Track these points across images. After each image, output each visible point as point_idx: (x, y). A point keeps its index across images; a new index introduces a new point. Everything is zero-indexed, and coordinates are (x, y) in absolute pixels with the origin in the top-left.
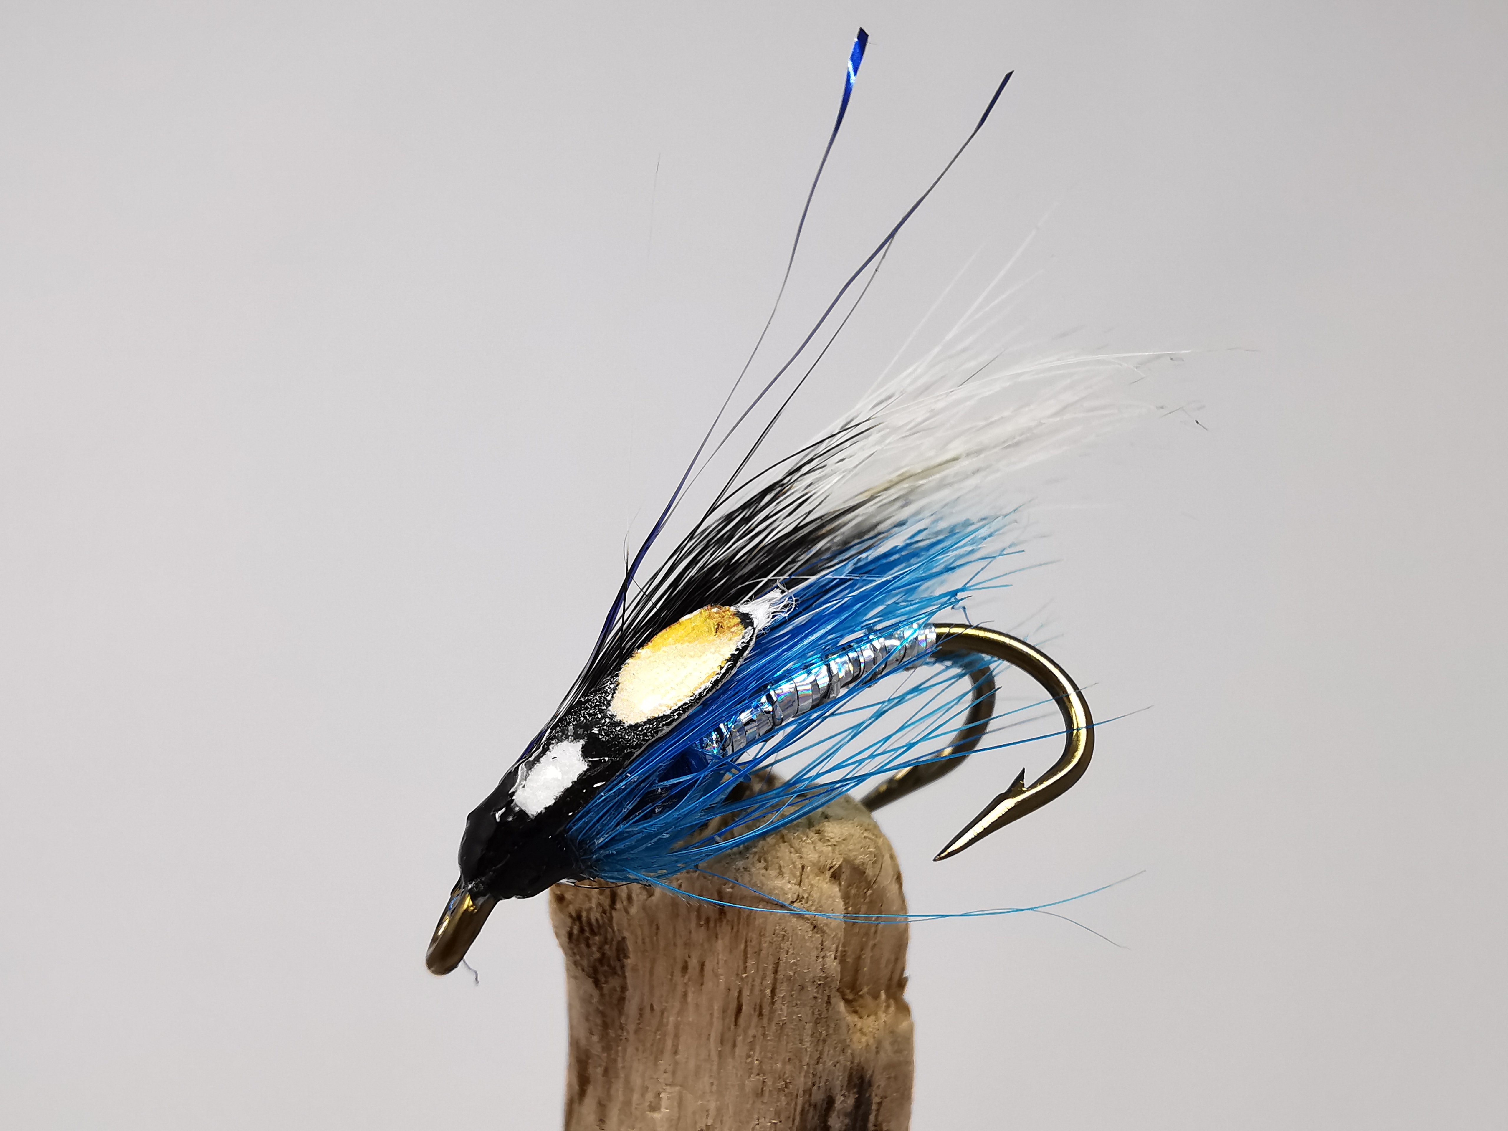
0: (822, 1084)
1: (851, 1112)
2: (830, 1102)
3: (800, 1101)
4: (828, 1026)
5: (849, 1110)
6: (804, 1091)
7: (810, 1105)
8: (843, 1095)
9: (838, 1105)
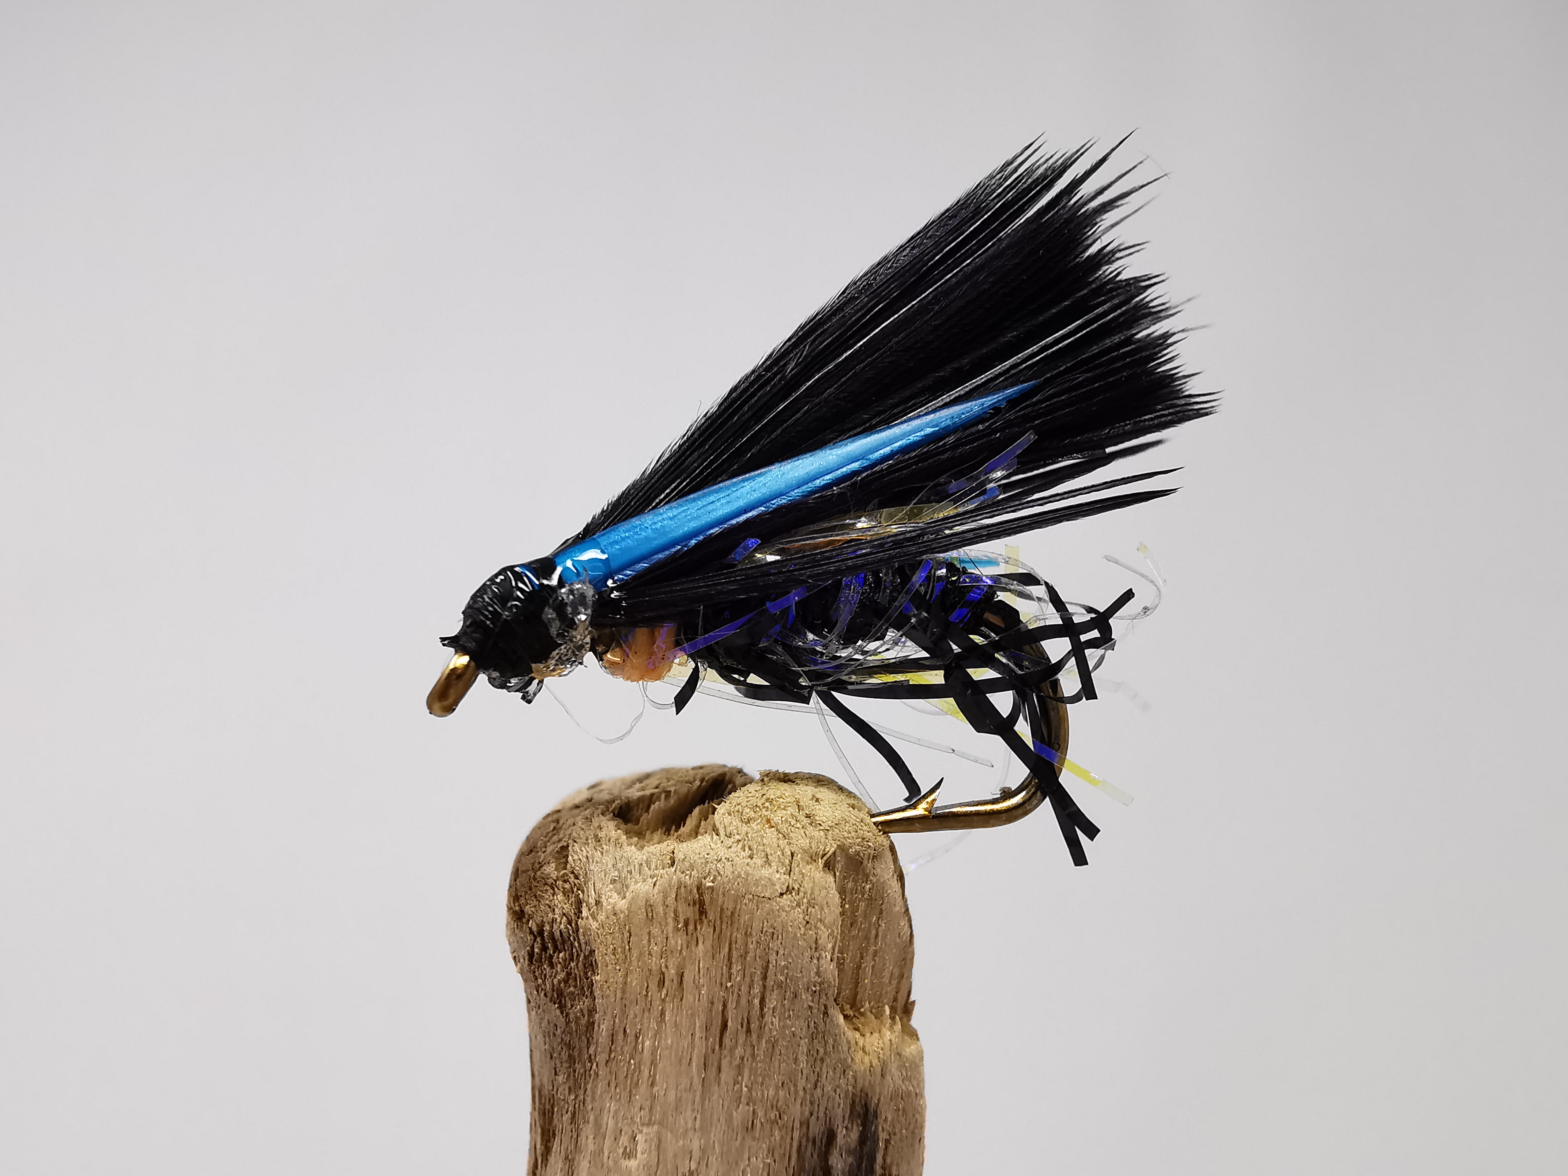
0: (821, 1114)
1: (855, 1149)
2: (831, 1136)
3: (796, 1135)
4: (826, 1042)
5: (852, 1146)
6: (801, 1124)
7: (808, 1140)
8: (847, 1128)
9: (840, 1140)
